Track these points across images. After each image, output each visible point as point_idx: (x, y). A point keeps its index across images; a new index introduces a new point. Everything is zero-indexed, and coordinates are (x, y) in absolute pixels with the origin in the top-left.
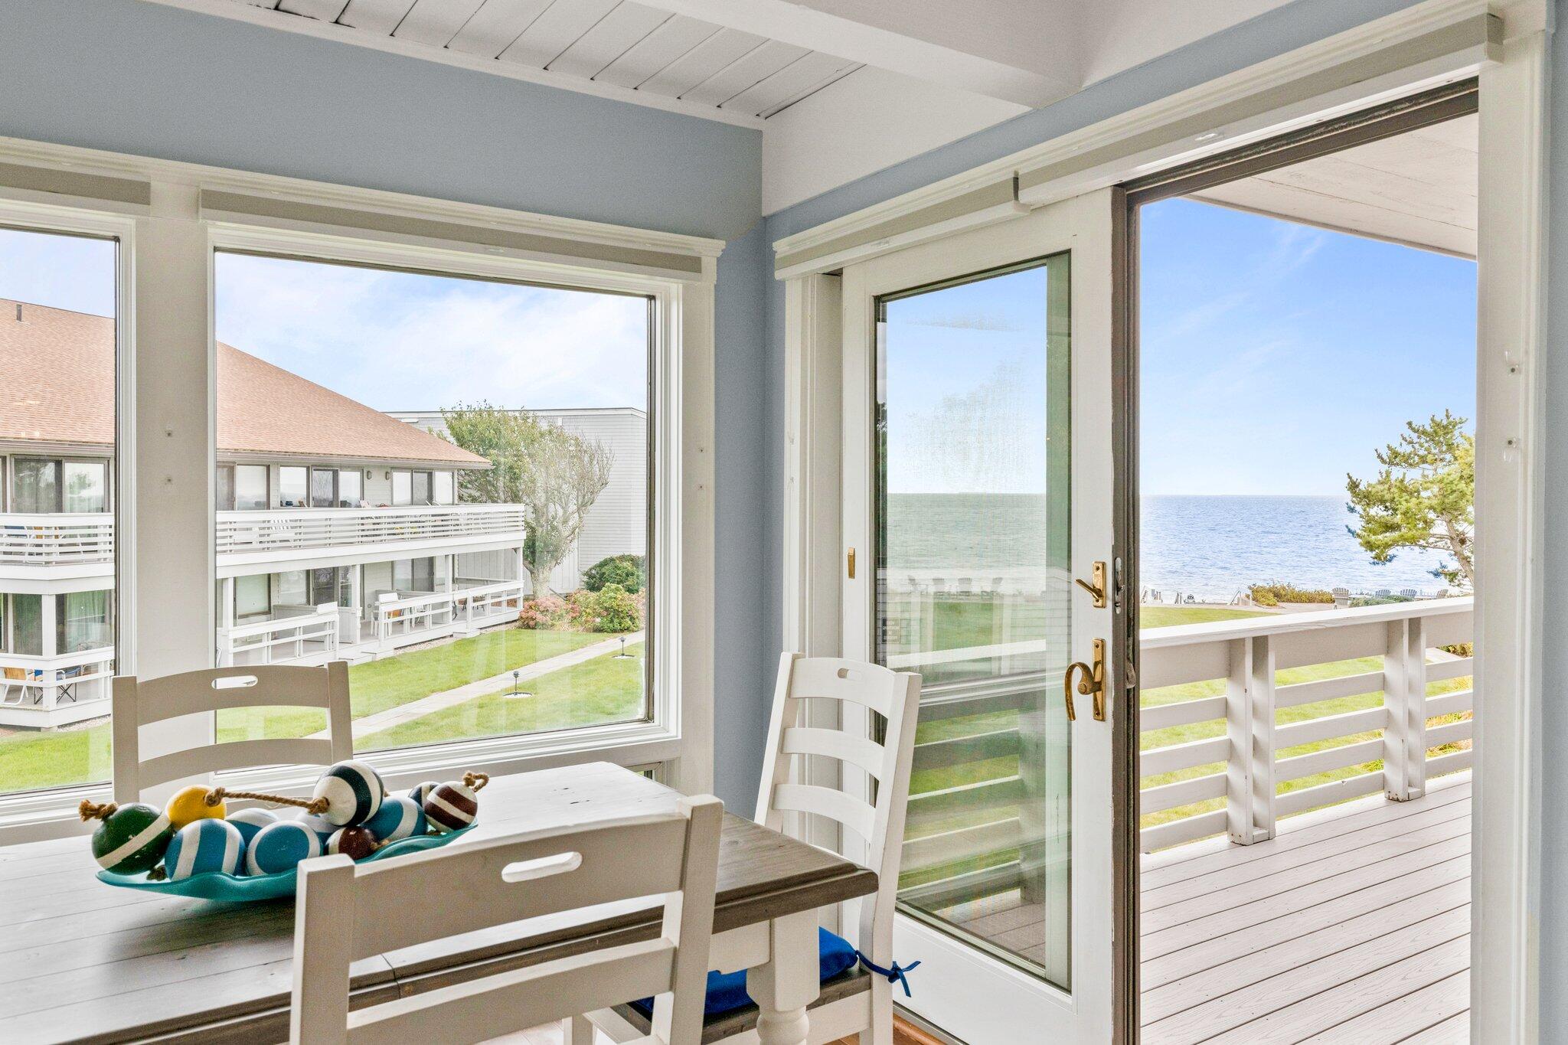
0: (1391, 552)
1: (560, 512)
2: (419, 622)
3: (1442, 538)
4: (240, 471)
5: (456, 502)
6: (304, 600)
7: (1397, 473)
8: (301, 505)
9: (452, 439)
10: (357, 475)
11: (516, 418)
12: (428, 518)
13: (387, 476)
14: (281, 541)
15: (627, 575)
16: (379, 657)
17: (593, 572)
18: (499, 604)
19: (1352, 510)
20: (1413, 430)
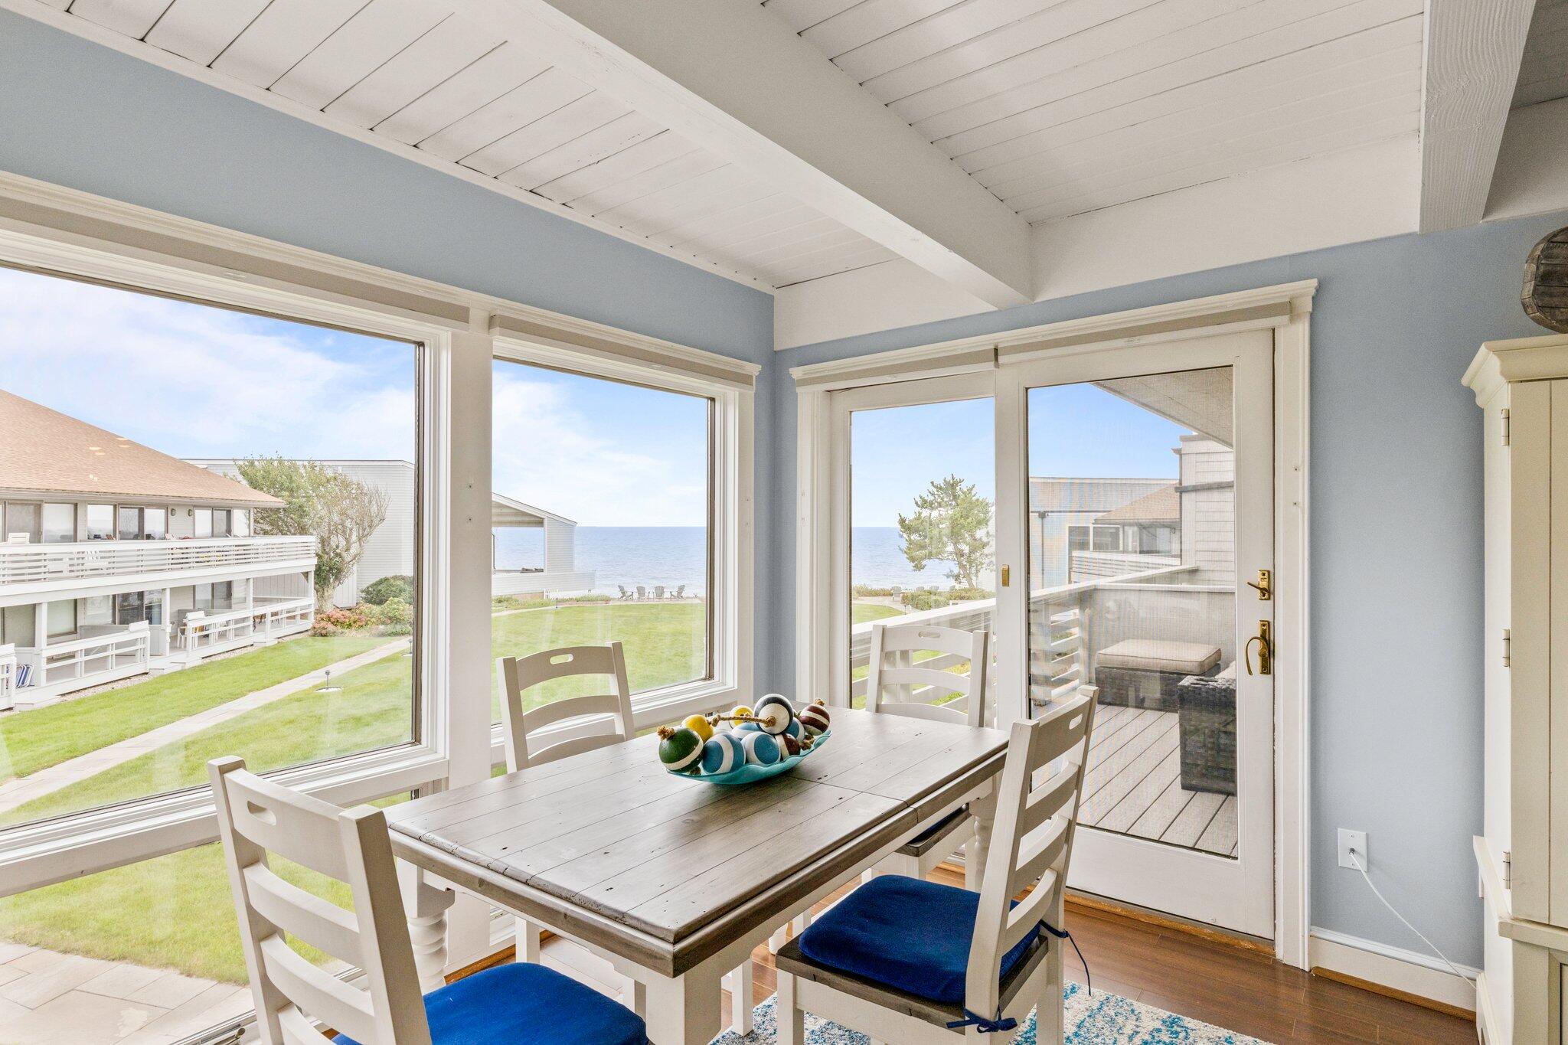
0: (924, 563)
1: (343, 543)
2: (222, 635)
3: (951, 553)
4: (47, 509)
5: (252, 534)
6: (110, 620)
7: (925, 513)
8: (109, 537)
9: (244, 482)
10: (162, 512)
11: (305, 466)
12: (231, 548)
13: (190, 513)
14: (91, 570)
15: (400, 591)
16: (188, 666)
17: (370, 589)
18: (294, 617)
19: (901, 536)
20: (934, 486)
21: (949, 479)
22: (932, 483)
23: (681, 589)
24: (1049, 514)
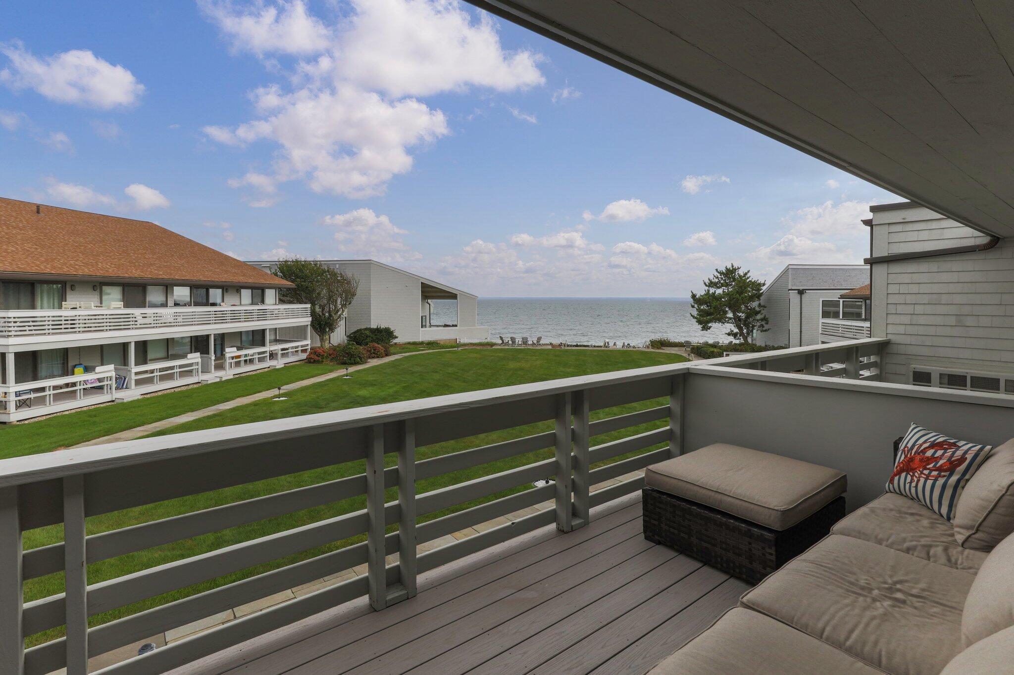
0: (710, 325)
2: (250, 361)
3: (730, 319)
4: (149, 289)
5: (277, 303)
6: (189, 350)
7: (712, 290)
8: (187, 305)
10: (219, 291)
13: (238, 291)
14: (163, 323)
17: (352, 335)
18: (297, 351)
19: (693, 307)
20: (718, 272)
21: (729, 266)
22: (717, 270)
23: (539, 339)
24: (807, 291)
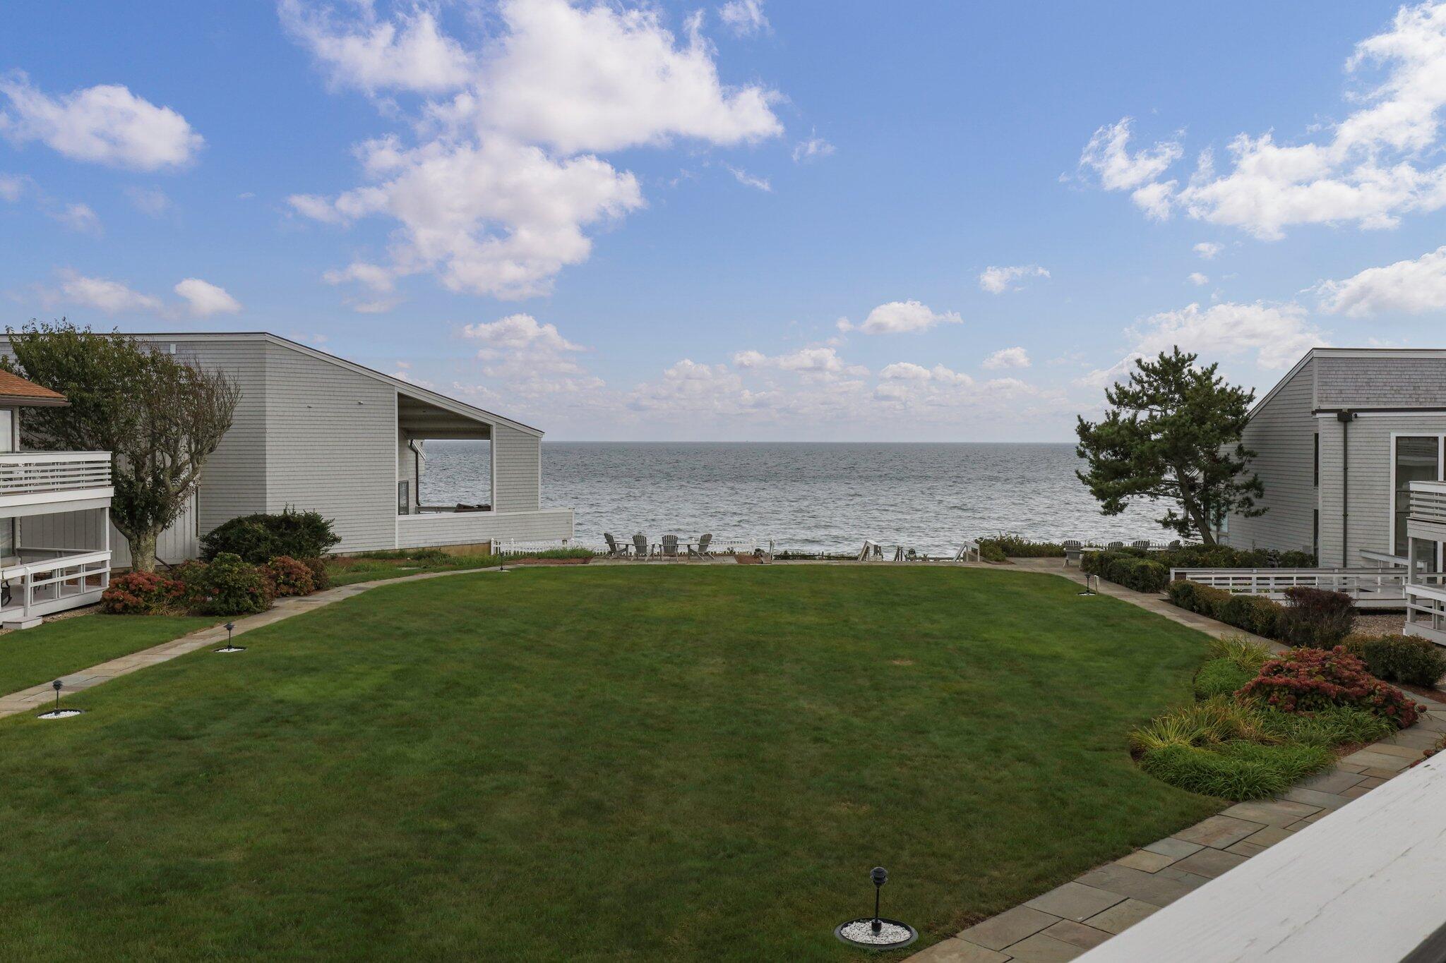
0: (1122, 501)
1: (168, 462)
3: (1170, 484)
5: (17, 449)
7: (1125, 414)
11: (106, 343)
15: (259, 540)
17: (216, 536)
20: (1142, 368)
21: (1169, 353)
22: (1138, 362)
23: (706, 539)
24: (1359, 415)
